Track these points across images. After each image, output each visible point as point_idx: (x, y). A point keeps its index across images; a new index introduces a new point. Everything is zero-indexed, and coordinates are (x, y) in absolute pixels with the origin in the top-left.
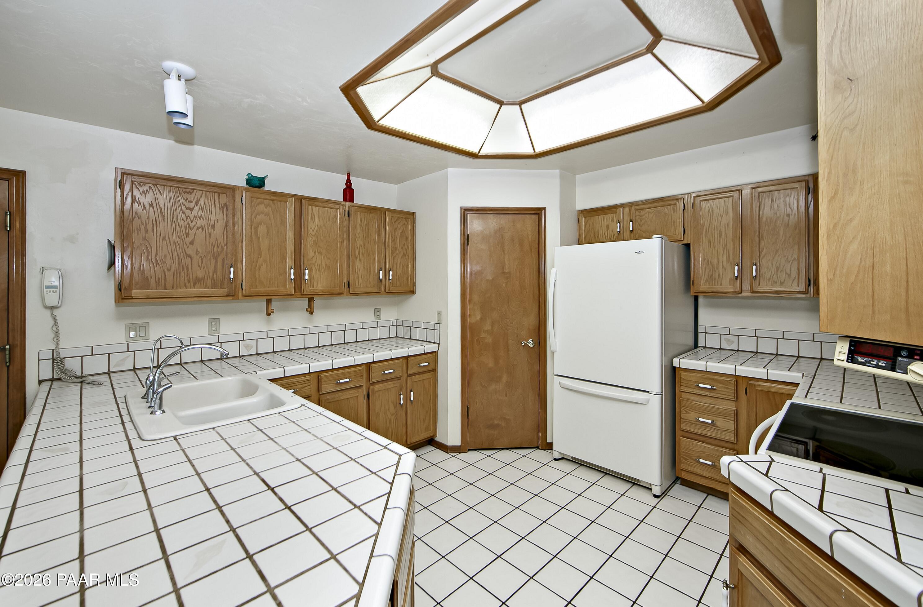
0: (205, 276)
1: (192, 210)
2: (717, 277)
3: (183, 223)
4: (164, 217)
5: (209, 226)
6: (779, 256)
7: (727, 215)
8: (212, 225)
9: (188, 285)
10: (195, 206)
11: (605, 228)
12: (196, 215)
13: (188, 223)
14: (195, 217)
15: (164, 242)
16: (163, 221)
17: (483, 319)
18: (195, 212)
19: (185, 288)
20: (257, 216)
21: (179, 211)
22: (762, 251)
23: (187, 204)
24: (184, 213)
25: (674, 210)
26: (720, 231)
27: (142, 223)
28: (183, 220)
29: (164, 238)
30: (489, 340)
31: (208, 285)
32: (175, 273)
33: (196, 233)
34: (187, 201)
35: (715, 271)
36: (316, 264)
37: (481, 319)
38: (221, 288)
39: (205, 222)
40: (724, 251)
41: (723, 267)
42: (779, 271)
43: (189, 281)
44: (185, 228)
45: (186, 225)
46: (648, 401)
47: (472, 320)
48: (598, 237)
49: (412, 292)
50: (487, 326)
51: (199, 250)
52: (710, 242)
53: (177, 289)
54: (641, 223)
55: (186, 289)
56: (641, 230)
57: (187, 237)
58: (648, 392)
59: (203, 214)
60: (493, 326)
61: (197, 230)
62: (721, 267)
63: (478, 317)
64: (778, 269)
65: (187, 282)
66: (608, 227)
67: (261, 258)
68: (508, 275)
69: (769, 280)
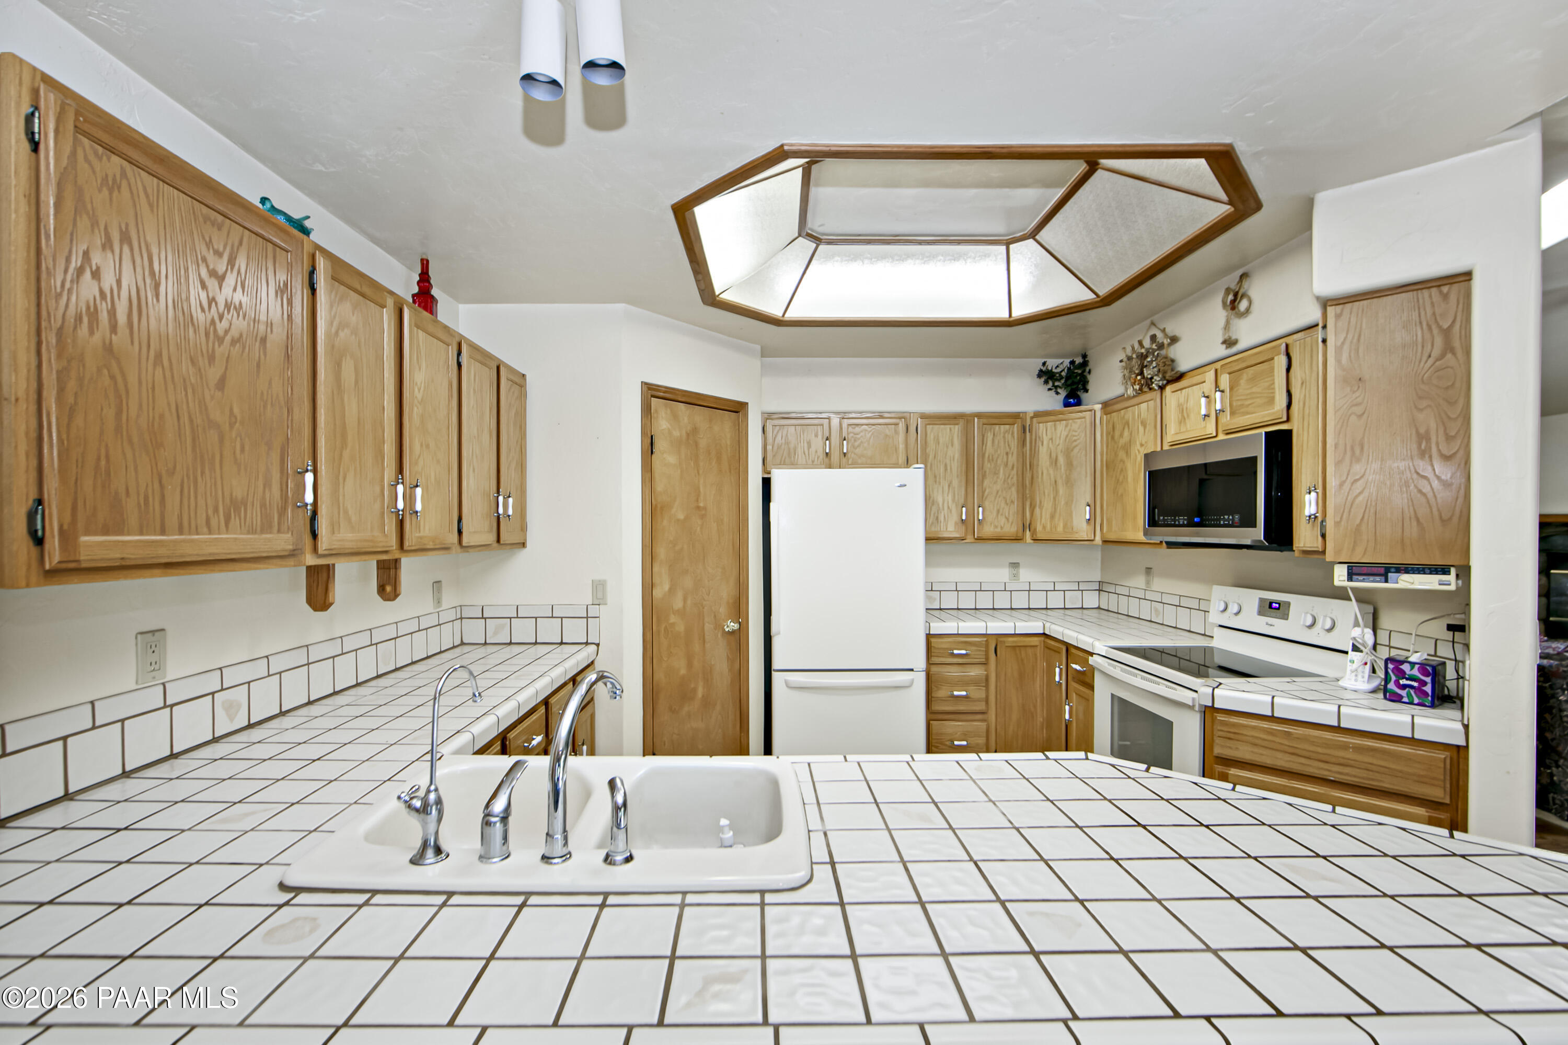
0: (248, 494)
1: (221, 279)
2: (942, 520)
3: (201, 317)
4: (157, 286)
5: (256, 340)
6: (999, 497)
7: (952, 445)
8: (261, 339)
9: (214, 522)
10: (227, 269)
11: (806, 445)
12: (229, 301)
13: (213, 322)
14: (228, 306)
15: (159, 371)
16: (155, 300)
17: (672, 590)
18: (227, 290)
19: (205, 530)
20: (340, 331)
21: (193, 277)
22: (985, 490)
23: (210, 257)
24: (204, 286)
25: (896, 432)
26: (946, 465)
27: (102, 293)
28: (203, 310)
29: (159, 356)
30: (681, 628)
31: (255, 523)
32: (186, 480)
33: (229, 355)
34: (211, 251)
35: (941, 512)
36: (423, 474)
37: (670, 589)
38: (279, 531)
39: (249, 324)
40: (949, 489)
41: (948, 507)
42: (1000, 513)
43: (216, 510)
44: (207, 334)
45: (208, 326)
46: (912, 681)
47: (658, 593)
48: (794, 458)
49: (524, 545)
50: (678, 604)
51: (236, 411)
52: (935, 477)
53: (190, 534)
54: (856, 444)
55: (210, 533)
56: (855, 454)
57: (210, 365)
58: (912, 670)
59: (245, 300)
60: (685, 600)
61: (232, 348)
62: (946, 508)
63: (666, 587)
64: (998, 511)
65: (210, 512)
66: (809, 444)
67: (346, 449)
68: (703, 512)
69: (991, 524)
